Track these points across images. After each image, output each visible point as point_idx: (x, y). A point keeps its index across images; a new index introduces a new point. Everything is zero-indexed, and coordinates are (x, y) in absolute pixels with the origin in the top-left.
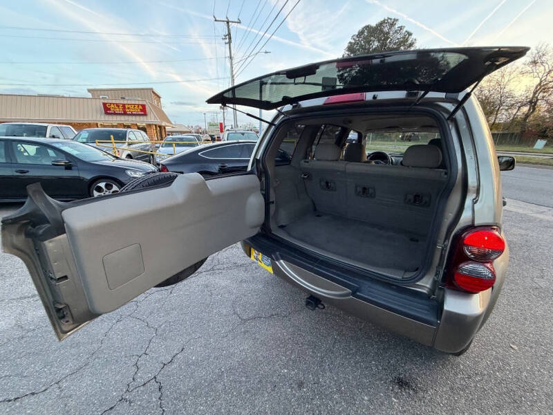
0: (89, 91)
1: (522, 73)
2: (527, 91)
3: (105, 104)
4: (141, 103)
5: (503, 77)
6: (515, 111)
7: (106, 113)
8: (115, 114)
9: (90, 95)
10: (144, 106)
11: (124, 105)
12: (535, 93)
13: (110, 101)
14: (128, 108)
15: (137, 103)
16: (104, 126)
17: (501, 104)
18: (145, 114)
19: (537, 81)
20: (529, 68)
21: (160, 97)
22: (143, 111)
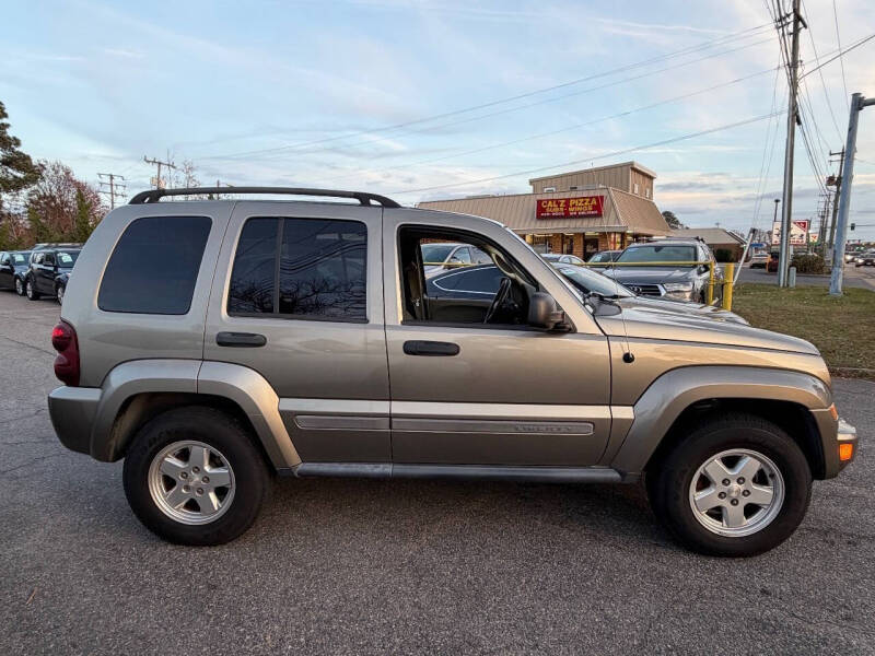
0: (531, 182)
3: (539, 203)
4: (596, 194)
7: (539, 217)
8: (551, 217)
10: (600, 200)
11: (568, 201)
13: (550, 196)
14: (574, 206)
15: (590, 194)
18: (599, 215)
22: (598, 209)
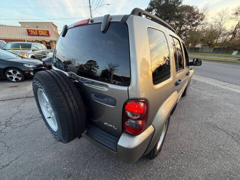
1: (231, 19)
2: (232, 27)
3: (28, 30)
4: (46, 30)
5: (222, 20)
6: (226, 37)
7: (29, 35)
8: (33, 35)
9: (20, 25)
10: (48, 31)
11: (38, 31)
12: (236, 28)
13: (30, 29)
14: (40, 32)
15: (45, 29)
16: (28, 41)
17: (220, 34)
18: (49, 36)
19: (237, 23)
20: (234, 16)
21: (57, 27)
22: (48, 34)
